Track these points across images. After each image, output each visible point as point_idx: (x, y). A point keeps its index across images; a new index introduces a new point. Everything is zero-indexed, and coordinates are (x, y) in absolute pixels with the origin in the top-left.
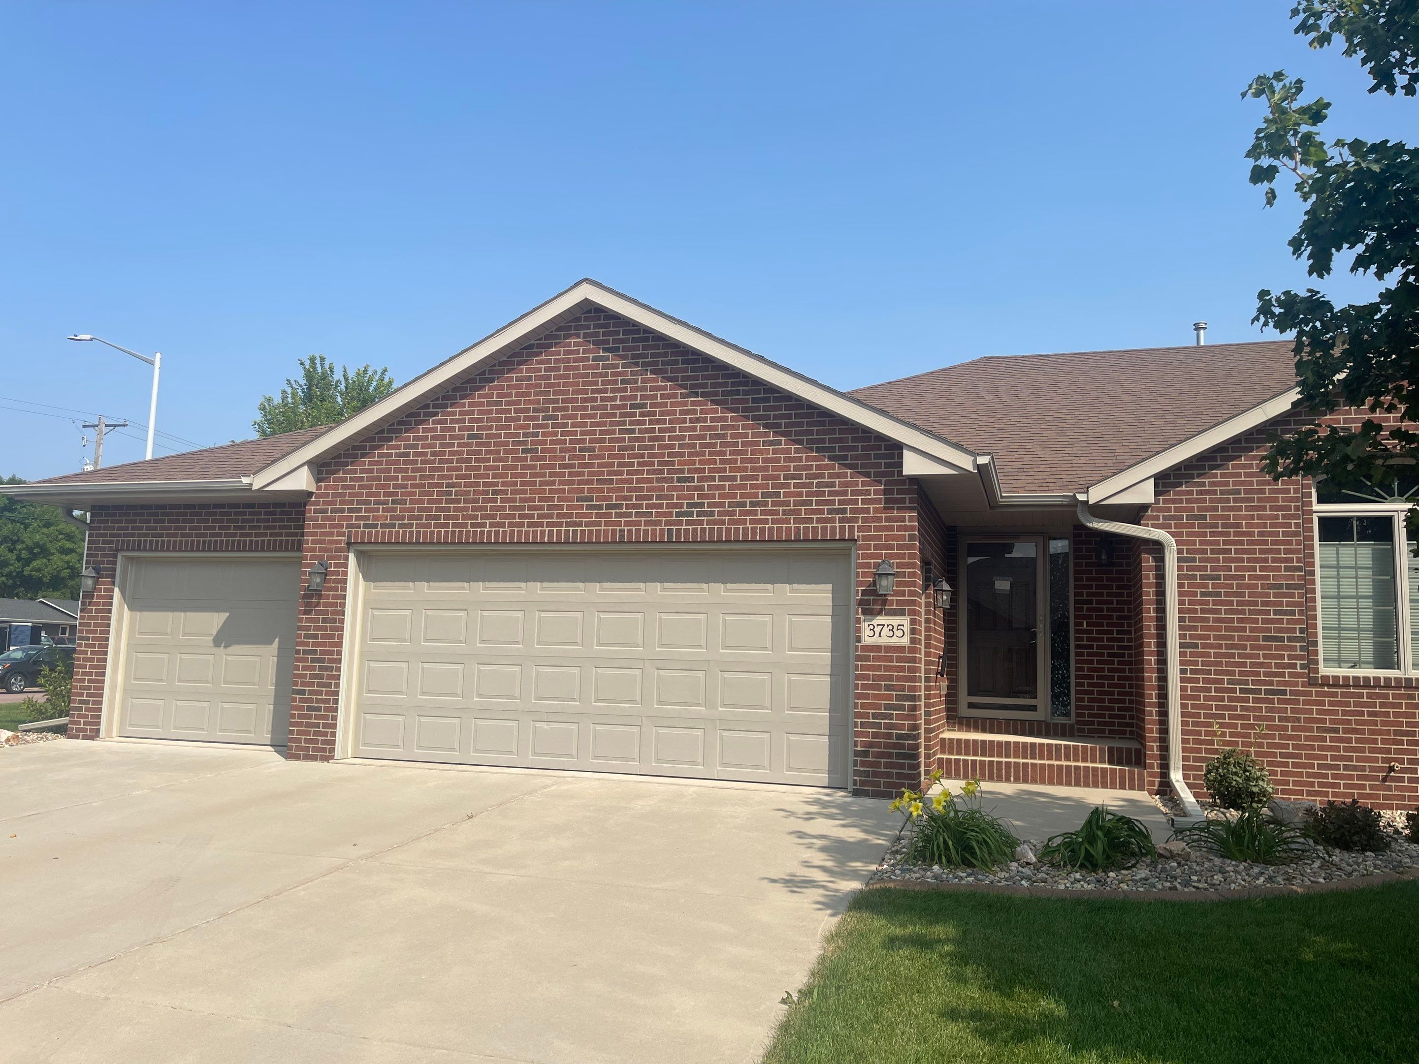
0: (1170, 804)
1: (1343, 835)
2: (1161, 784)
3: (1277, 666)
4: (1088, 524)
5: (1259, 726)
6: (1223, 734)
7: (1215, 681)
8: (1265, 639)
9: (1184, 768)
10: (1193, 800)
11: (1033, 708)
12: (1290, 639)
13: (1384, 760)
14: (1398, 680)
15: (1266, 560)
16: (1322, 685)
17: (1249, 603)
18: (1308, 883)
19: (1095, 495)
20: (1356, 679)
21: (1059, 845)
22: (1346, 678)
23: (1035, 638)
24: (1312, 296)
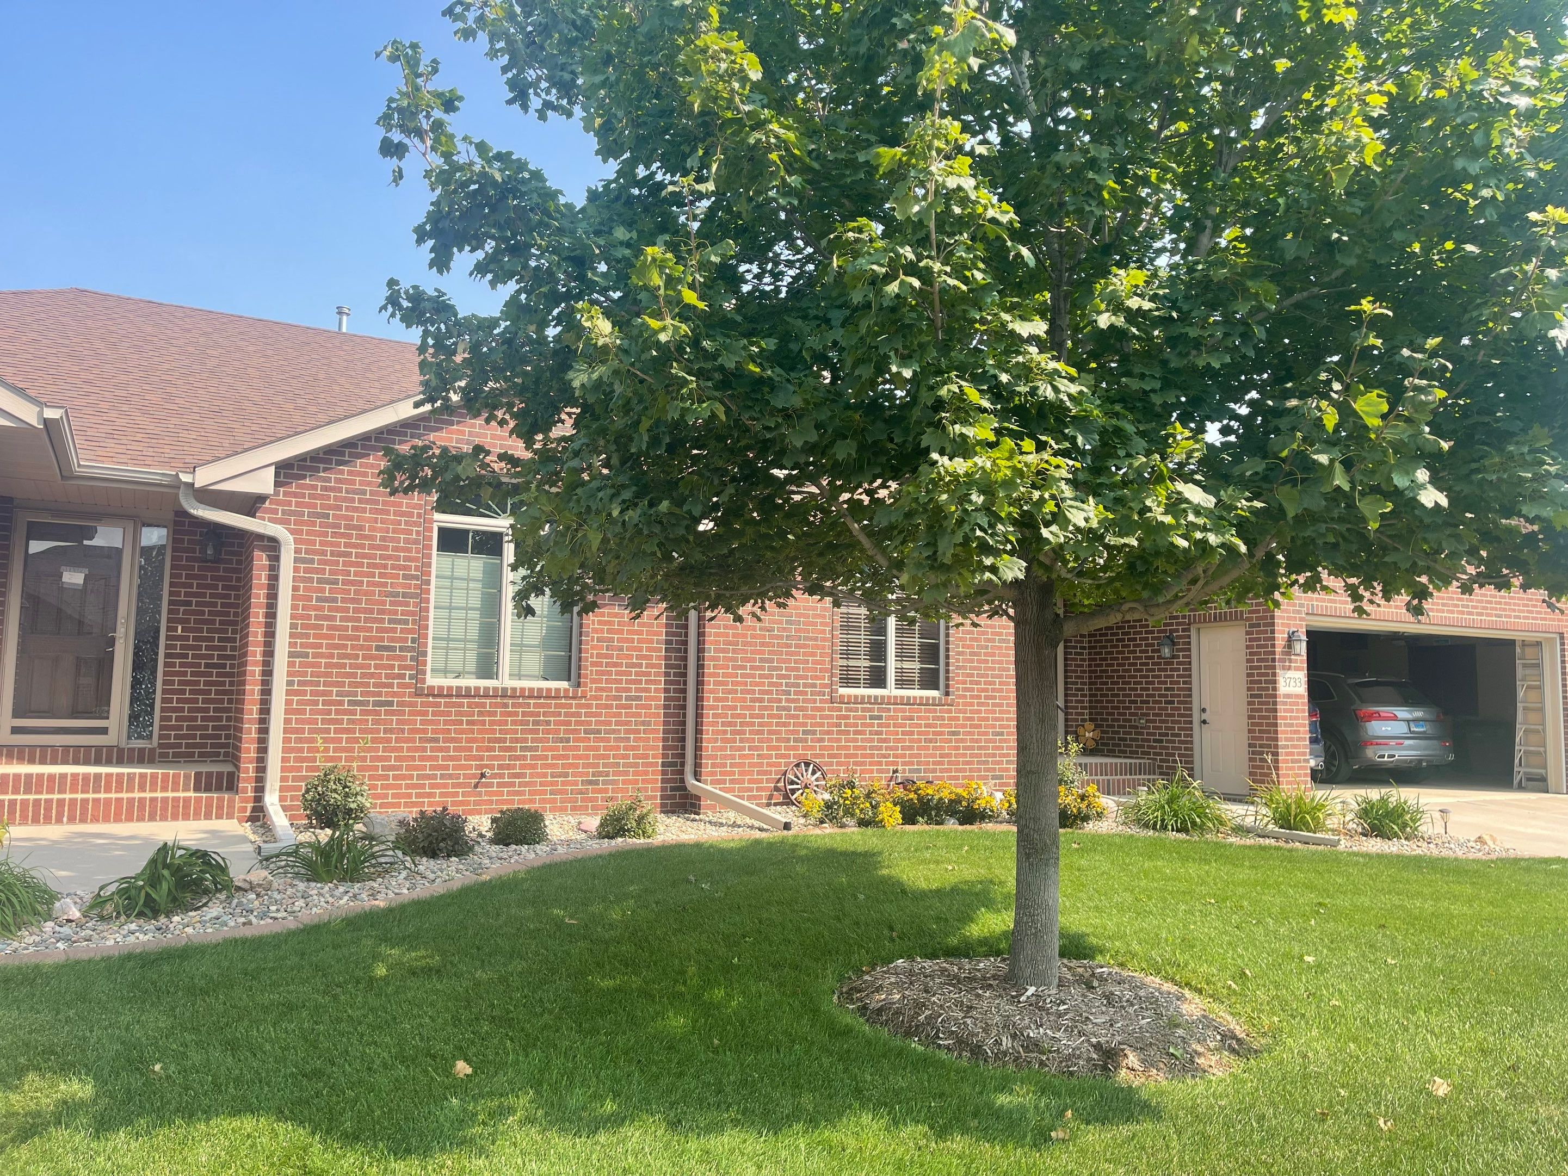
0: (261, 831)
1: (431, 843)
2: (254, 809)
3: (387, 676)
4: (192, 511)
5: (363, 739)
6: (327, 750)
7: (324, 693)
8: (379, 648)
9: (282, 789)
10: (286, 823)
11: (104, 731)
12: (401, 649)
13: (478, 767)
14: (495, 689)
15: (385, 567)
16: (428, 695)
17: (365, 611)
18: (391, 895)
19: (203, 478)
20: (459, 688)
21: (113, 894)
22: (450, 688)
23: (113, 645)
24: (439, 297)
